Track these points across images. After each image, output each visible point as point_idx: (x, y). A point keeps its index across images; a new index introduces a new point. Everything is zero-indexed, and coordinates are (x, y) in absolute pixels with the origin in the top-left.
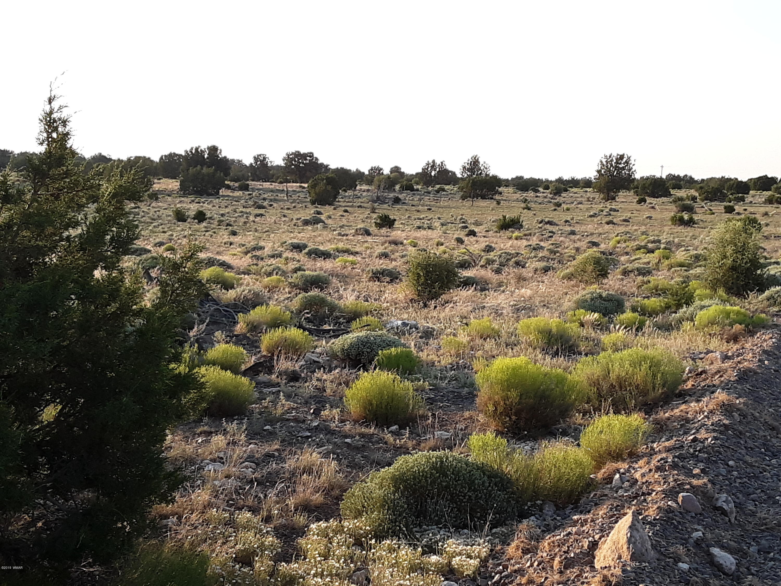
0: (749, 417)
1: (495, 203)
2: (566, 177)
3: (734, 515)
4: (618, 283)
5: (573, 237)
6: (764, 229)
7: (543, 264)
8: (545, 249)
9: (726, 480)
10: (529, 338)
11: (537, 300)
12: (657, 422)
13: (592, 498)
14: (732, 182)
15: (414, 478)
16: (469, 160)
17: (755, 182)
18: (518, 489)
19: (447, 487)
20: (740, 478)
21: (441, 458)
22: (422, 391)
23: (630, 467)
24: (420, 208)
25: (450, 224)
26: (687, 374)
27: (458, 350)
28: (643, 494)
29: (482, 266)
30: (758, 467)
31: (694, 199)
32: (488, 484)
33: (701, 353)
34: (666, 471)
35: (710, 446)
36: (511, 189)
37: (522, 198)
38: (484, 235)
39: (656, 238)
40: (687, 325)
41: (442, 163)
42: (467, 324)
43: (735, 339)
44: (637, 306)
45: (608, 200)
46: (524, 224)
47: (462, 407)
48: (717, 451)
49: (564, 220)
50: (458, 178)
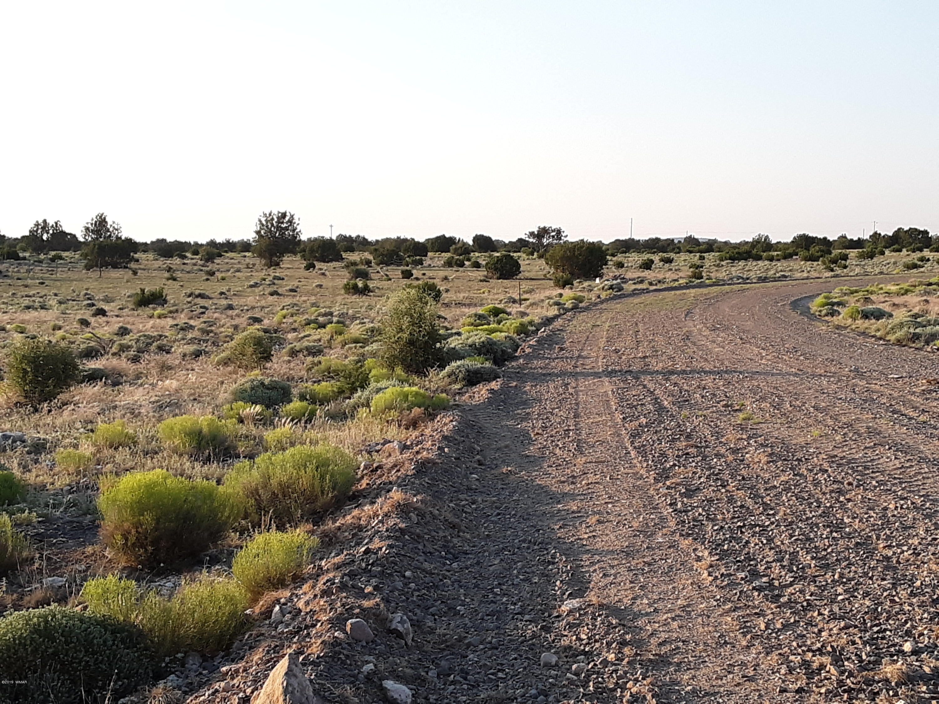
0: (428, 516)
1: (131, 272)
2: (220, 239)
3: (411, 636)
4: (285, 366)
5: (230, 312)
6: (444, 295)
7: (192, 348)
8: (196, 328)
9: (402, 594)
10: (173, 443)
11: (185, 394)
12: (325, 535)
13: (247, 640)
14: (408, 243)
15: (8, 649)
16: (92, 220)
17: (432, 243)
18: (152, 642)
19: (55, 654)
20: (419, 590)
21: (46, 617)
22: (27, 525)
23: (293, 594)
24: (29, 282)
25: (70, 302)
26: (363, 471)
27: (79, 467)
28: (307, 627)
29: (114, 354)
30: (438, 575)
31: (368, 263)
32: (111, 643)
33: (377, 444)
34: (333, 594)
35: (384, 557)
36: (151, 256)
37: (165, 266)
38: (117, 314)
39: (328, 310)
40: (363, 412)
41: (56, 223)
42: (92, 431)
43: (414, 424)
44: (306, 393)
45: (272, 266)
46: (168, 298)
47: (83, 541)
48: (392, 562)
49: (219, 292)
50: (80, 242)
